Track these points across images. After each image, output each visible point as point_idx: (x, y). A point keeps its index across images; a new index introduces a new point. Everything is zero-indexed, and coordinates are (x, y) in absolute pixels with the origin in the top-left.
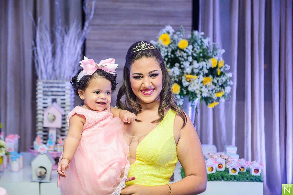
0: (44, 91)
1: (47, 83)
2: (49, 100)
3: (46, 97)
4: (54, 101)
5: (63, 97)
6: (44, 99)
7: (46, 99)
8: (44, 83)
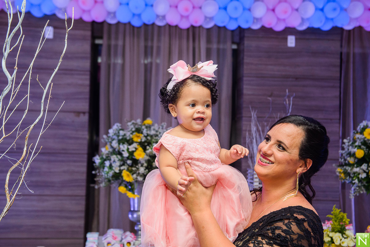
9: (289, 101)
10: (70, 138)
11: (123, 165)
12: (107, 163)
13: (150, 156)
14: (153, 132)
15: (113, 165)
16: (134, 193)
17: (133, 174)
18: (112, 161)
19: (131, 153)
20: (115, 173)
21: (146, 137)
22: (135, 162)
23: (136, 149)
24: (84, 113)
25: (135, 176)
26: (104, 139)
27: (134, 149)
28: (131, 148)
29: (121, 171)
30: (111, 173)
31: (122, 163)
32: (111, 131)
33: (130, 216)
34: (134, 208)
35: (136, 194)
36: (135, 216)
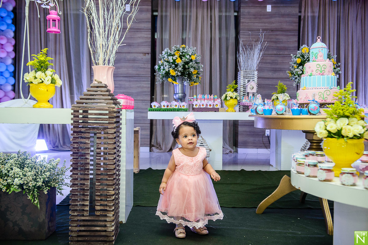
0: (244, 76)
1: (246, 72)
2: (246, 81)
3: (245, 79)
4: (249, 81)
5: (253, 79)
6: (244, 80)
7: (245, 80)
8: (244, 72)
9: (262, 35)
10: (141, 68)
11: (170, 68)
12: (162, 67)
13: (184, 63)
14: (185, 51)
15: (165, 67)
16: (176, 82)
17: (175, 71)
18: (164, 66)
19: (174, 61)
20: (166, 71)
21: (182, 53)
22: (176, 66)
23: (177, 59)
24: (148, 54)
25: (176, 72)
26: (160, 56)
27: (176, 58)
28: (174, 58)
29: (169, 71)
30: (164, 72)
31: (170, 66)
32: (163, 52)
33: (175, 97)
34: (176, 92)
35: (177, 82)
36: (177, 96)
